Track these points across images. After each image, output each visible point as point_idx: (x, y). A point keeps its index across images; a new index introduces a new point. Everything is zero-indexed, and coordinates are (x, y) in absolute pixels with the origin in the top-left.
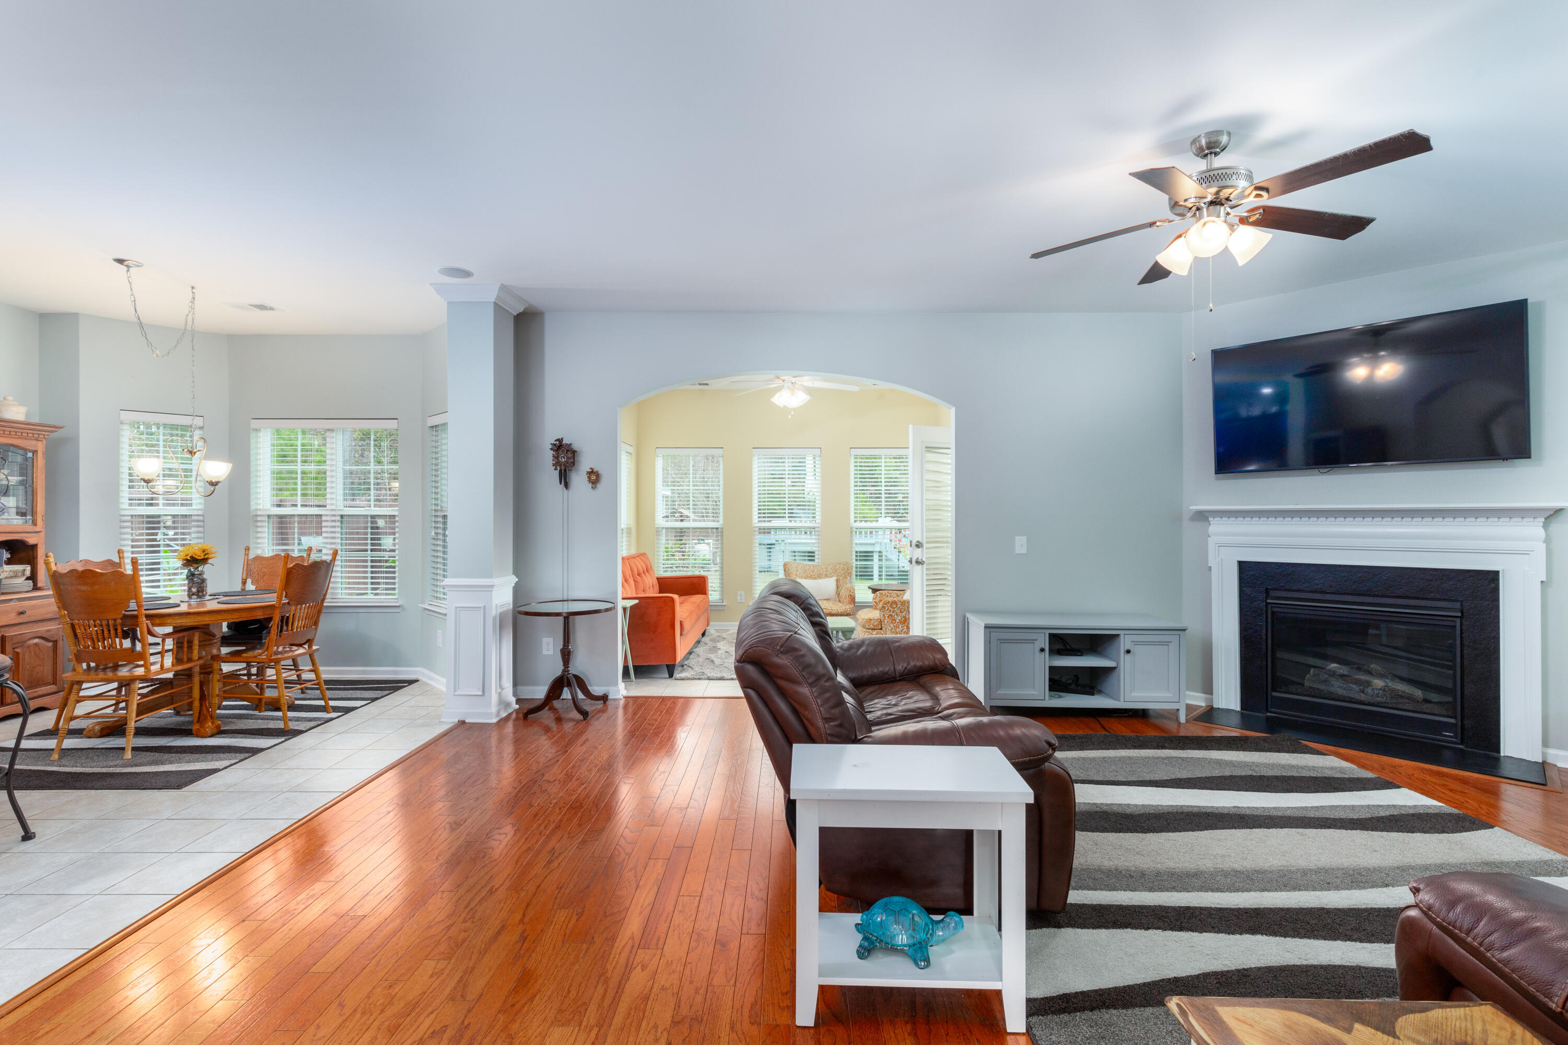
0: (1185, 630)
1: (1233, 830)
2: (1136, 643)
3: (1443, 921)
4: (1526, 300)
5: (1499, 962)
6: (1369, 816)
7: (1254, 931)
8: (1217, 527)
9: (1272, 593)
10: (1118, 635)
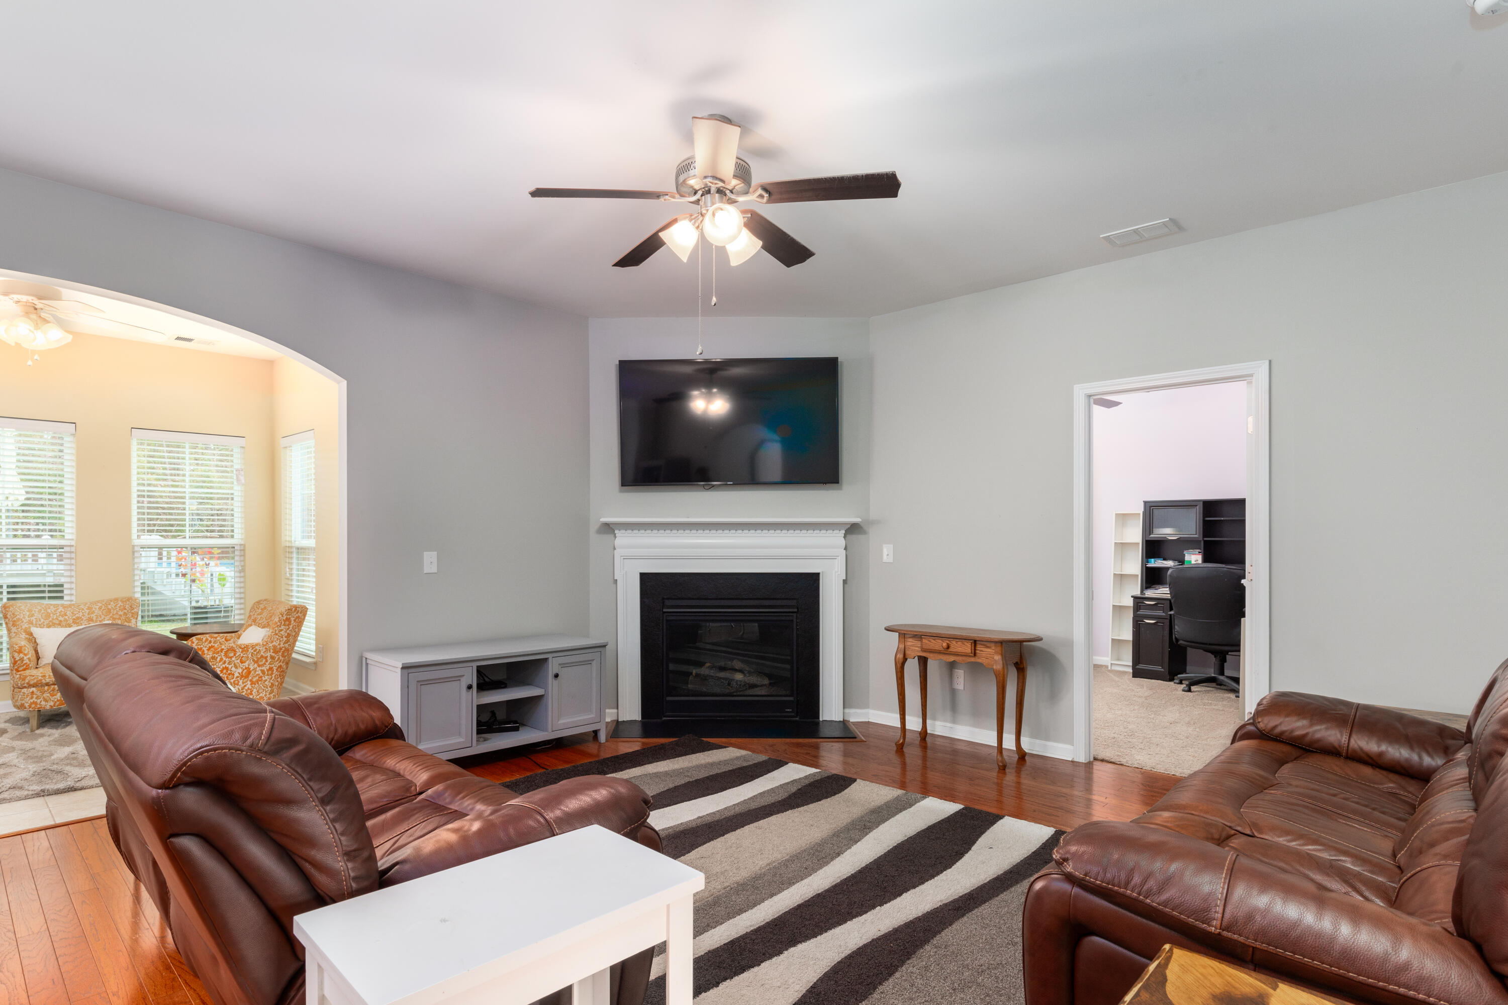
0: (605, 646)
1: (712, 842)
2: (563, 665)
3: (1102, 882)
4: (837, 358)
5: (1159, 904)
6: (786, 795)
7: (794, 941)
8: (622, 539)
9: (668, 603)
10: (546, 660)
